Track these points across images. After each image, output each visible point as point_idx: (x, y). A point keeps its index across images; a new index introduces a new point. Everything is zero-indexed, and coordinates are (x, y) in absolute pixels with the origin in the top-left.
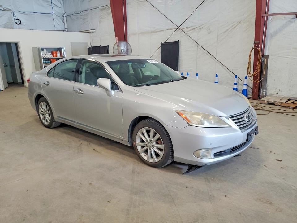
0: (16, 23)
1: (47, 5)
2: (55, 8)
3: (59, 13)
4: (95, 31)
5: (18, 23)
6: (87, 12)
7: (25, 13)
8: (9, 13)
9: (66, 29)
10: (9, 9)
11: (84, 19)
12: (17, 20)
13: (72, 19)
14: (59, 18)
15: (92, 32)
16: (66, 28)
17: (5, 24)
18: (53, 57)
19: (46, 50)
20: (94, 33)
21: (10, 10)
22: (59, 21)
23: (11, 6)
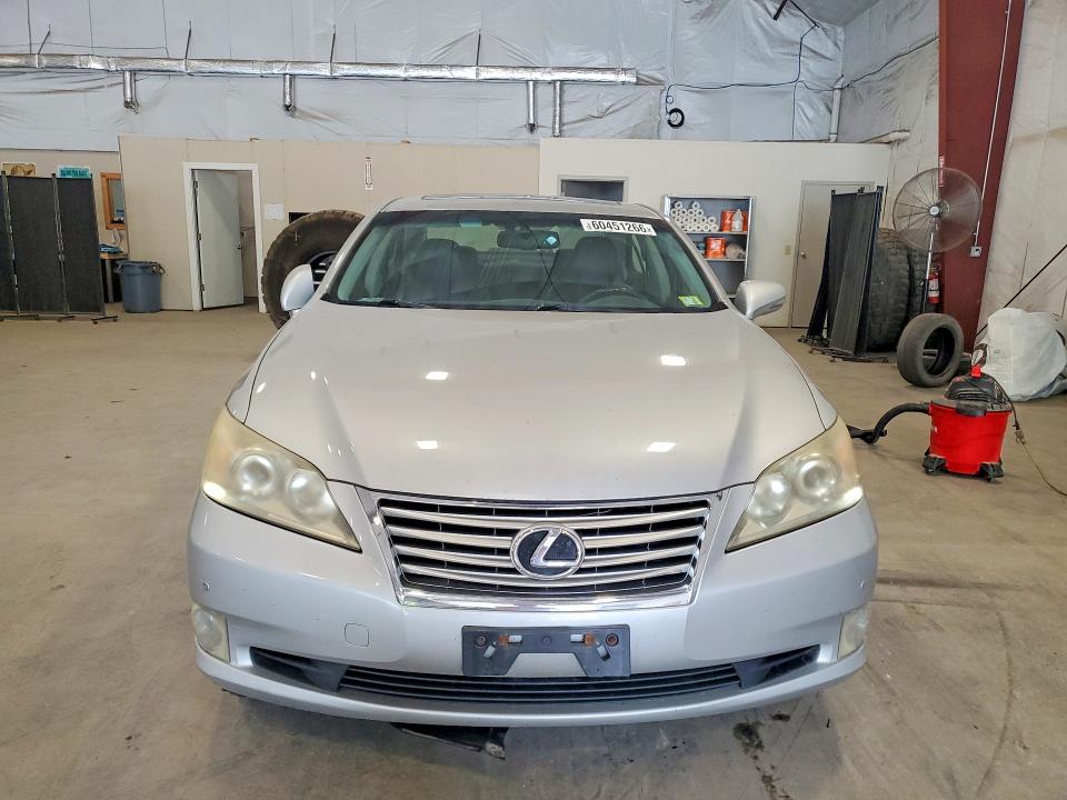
0: (669, 122)
1: (784, 54)
2: (811, 64)
3: (821, 79)
4: (907, 134)
5: (675, 123)
6: (900, 62)
7: (703, 90)
8: (654, 91)
9: (833, 137)
10: (657, 80)
11: (888, 91)
12: (674, 114)
13: (855, 98)
14: (815, 98)
15: (899, 141)
16: (834, 130)
17: (636, 126)
18: (721, 230)
19: (699, 206)
20: (904, 144)
21: (660, 82)
22: (812, 108)
23: (663, 68)
